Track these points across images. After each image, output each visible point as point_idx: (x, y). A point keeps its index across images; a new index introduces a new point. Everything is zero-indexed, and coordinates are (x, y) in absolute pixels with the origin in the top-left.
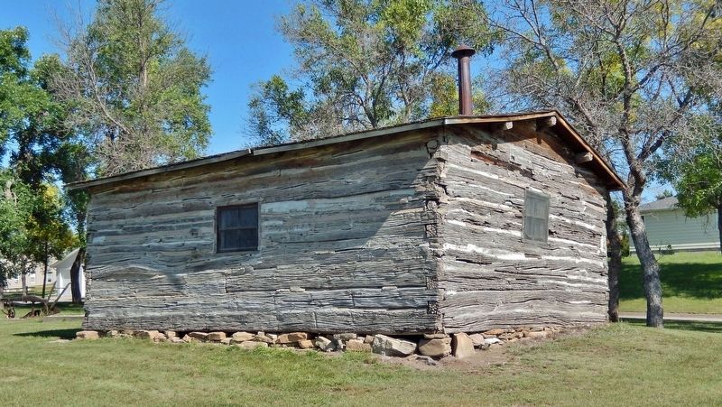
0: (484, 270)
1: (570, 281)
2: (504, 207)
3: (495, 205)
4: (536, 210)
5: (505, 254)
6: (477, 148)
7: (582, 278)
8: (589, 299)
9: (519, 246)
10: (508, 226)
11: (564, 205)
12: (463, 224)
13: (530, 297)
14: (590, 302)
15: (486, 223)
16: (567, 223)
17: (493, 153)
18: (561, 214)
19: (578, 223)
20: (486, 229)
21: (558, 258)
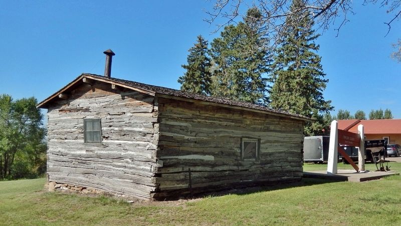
0: (64, 158)
1: (114, 166)
2: (73, 130)
3: (69, 130)
4: (93, 127)
5: (75, 151)
6: (61, 109)
7: (126, 165)
8: (131, 179)
9: (83, 146)
10: (77, 138)
11: (112, 120)
12: (56, 140)
13: (86, 172)
14: (132, 181)
15: (66, 139)
16: (116, 131)
17: (69, 107)
18: (110, 126)
19: (125, 129)
20: (66, 141)
21: (107, 152)
